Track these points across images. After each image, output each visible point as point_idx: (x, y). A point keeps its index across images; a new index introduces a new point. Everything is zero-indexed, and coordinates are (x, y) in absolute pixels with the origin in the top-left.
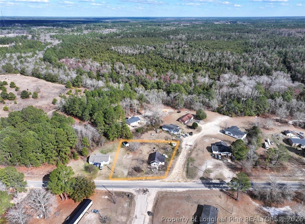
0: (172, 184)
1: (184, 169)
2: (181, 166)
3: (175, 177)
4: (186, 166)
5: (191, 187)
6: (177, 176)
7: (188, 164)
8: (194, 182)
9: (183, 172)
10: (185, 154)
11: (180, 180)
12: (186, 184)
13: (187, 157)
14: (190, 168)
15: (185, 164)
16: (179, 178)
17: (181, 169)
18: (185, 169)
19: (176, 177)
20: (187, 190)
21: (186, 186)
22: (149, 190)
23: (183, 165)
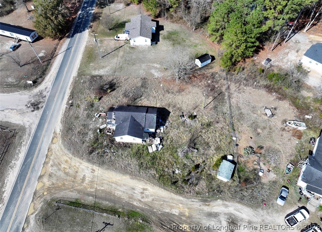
0: (37, 157)
1: (89, 194)
2: (105, 187)
3: (63, 166)
4: (106, 204)
5: (11, 208)
6: (65, 173)
7: (114, 212)
8: (27, 221)
9: (79, 191)
10: (172, 207)
11: (45, 180)
12: (28, 193)
13: (154, 213)
14: (93, 215)
15: (114, 202)
16: (55, 178)
17: (92, 188)
18: (90, 200)
19: (59, 169)
20: (5, 194)
21: (19, 193)
22: (36, 112)
23: (109, 193)
